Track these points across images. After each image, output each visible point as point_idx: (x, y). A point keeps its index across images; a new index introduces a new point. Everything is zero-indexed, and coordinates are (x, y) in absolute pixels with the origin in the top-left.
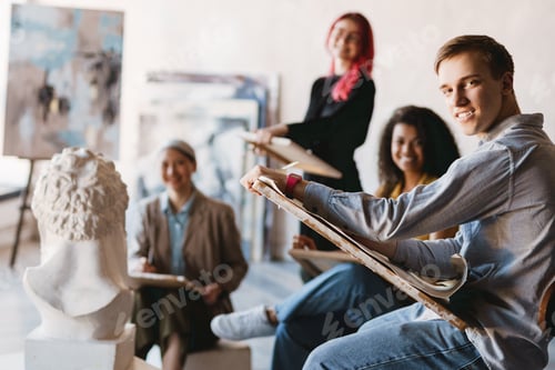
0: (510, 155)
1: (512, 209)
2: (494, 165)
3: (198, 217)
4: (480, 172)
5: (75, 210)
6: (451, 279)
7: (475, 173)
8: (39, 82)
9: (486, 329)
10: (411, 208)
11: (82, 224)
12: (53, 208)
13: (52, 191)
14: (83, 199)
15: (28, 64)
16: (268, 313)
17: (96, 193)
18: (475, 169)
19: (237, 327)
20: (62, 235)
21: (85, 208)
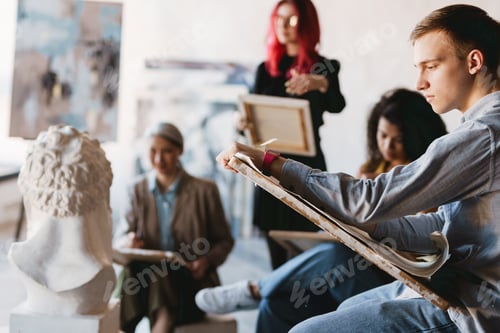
0: (490, 134)
1: (493, 189)
2: (475, 145)
3: (185, 196)
4: (460, 152)
5: (59, 187)
6: (432, 254)
7: (454, 153)
8: (42, 68)
9: (469, 309)
10: (389, 190)
11: (66, 200)
12: (38, 185)
13: (37, 168)
14: (67, 176)
15: (33, 52)
16: (251, 288)
17: (80, 170)
18: (454, 149)
19: (221, 301)
20: (47, 211)
21: (69, 185)
